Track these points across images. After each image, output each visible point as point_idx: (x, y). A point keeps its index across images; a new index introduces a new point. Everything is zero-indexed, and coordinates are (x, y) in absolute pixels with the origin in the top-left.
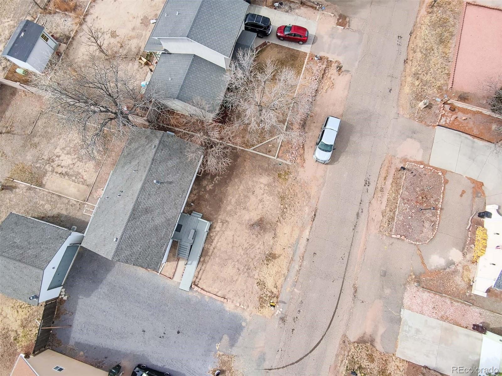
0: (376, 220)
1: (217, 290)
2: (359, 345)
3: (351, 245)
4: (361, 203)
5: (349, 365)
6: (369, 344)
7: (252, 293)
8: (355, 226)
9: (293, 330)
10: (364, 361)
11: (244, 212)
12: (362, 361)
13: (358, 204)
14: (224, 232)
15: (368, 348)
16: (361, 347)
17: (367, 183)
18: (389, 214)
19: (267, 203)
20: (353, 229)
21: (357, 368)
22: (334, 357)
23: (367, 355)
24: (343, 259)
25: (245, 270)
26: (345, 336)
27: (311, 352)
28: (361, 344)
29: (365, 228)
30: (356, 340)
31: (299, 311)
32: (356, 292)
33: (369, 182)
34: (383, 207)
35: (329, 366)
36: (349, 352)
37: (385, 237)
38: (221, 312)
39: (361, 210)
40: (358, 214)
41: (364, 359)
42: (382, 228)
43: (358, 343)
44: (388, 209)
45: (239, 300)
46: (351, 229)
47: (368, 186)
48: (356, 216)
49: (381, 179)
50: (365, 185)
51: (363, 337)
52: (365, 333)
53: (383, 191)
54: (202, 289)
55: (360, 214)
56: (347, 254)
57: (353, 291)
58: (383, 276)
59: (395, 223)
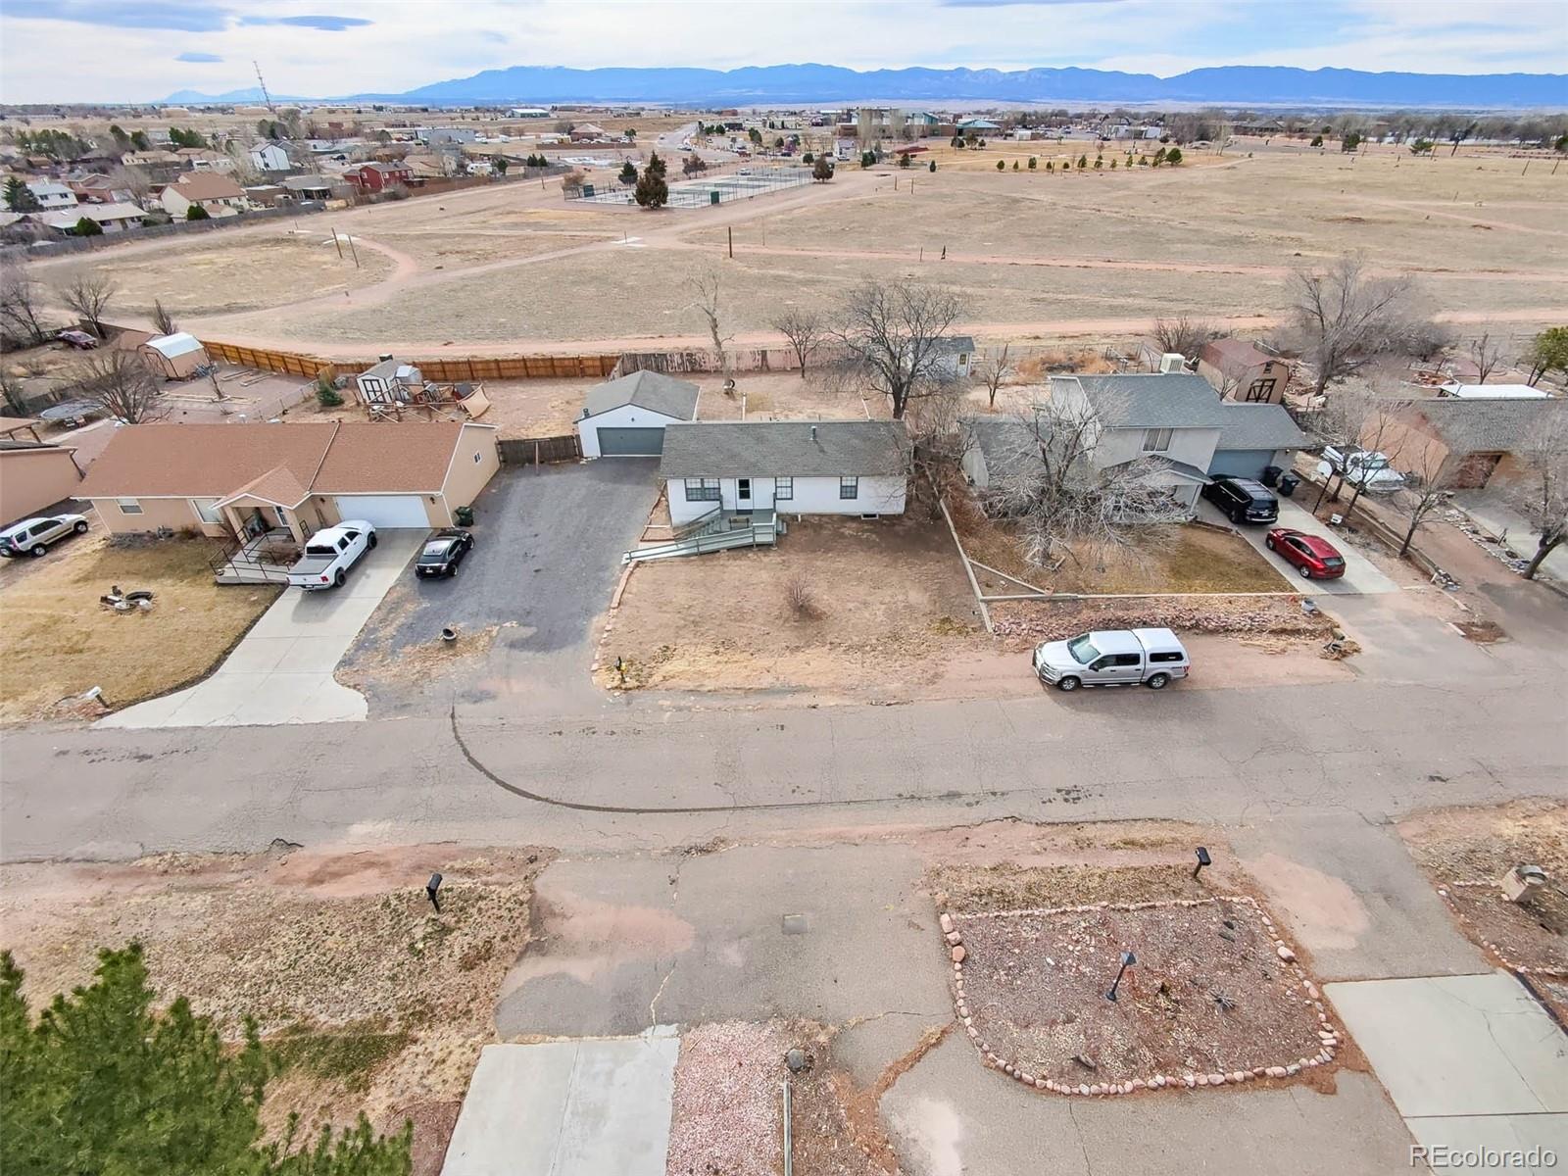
0: (965, 850)
1: (634, 590)
2: (525, 905)
3: (849, 803)
4: (994, 794)
5: (457, 892)
6: (528, 938)
7: (640, 643)
8: (913, 797)
9: (560, 733)
10: (469, 939)
11: (824, 585)
12: (467, 930)
13: (989, 787)
14: (765, 568)
15: (514, 936)
16: (516, 915)
17: (1071, 795)
18: (1014, 885)
19: (867, 615)
20: (900, 795)
22: (482, 845)
23: (487, 942)
24: (794, 791)
25: (692, 618)
26: (554, 854)
27: (498, 782)
28: (527, 912)
29: (921, 825)
30: (541, 892)
31: (613, 733)
32: (702, 850)
33: (1079, 798)
34: (1027, 862)
35: (453, 838)
36: (501, 884)
37: (925, 894)
38: (589, 612)
39: (972, 800)
40: (953, 796)
41: (475, 937)
42: (954, 875)
43: (530, 901)
44: (1032, 877)
45: (619, 626)
46: (901, 790)
47: (1066, 800)
48: (945, 792)
49: (1117, 833)
50: (1059, 791)
51: (553, 914)
52: (564, 916)
53: (1081, 848)
54: (632, 572)
55: (959, 801)
56: (815, 798)
57: (702, 842)
58: (783, 926)
59: (996, 914)
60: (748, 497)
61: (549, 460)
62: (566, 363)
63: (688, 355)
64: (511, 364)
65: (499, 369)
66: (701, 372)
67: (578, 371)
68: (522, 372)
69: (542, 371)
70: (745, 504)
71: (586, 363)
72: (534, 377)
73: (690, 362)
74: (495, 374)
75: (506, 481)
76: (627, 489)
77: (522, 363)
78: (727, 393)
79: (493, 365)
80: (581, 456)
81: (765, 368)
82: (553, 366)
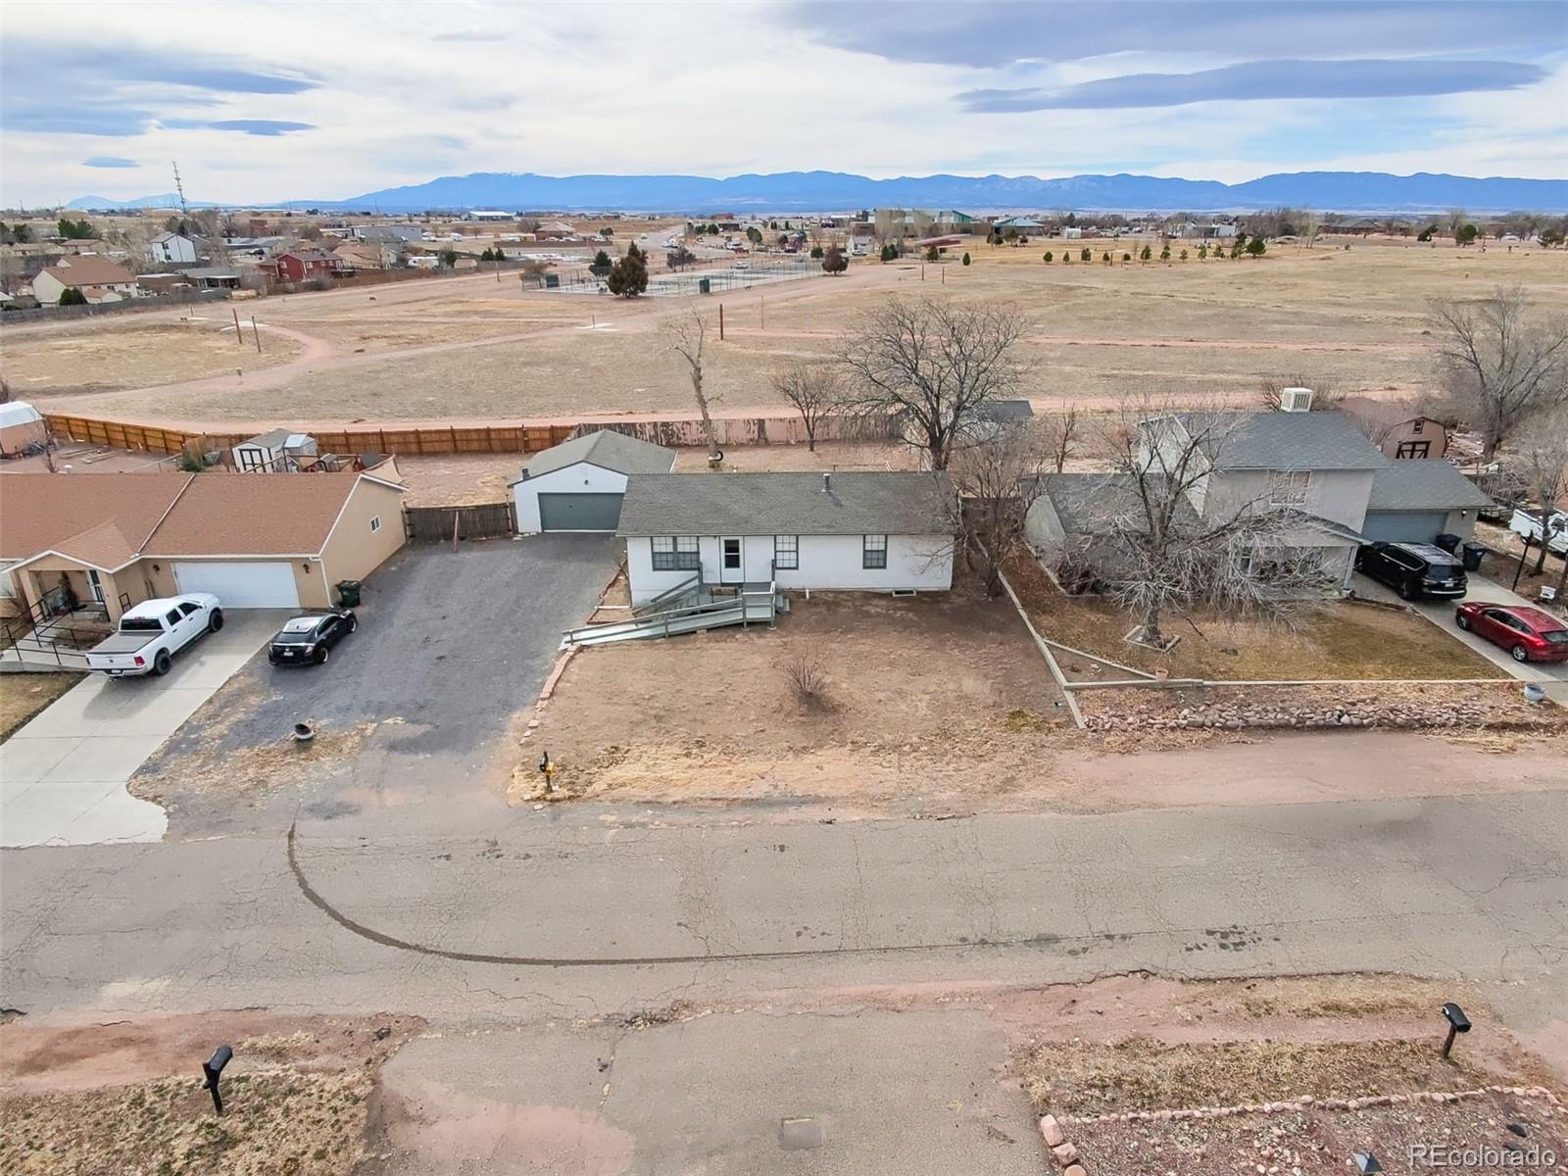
0: (1071, 1019)
1: (573, 679)
2: (362, 1104)
3: (885, 950)
4: (1109, 937)
5: (253, 1083)
6: (359, 1154)
7: (579, 743)
8: (983, 942)
9: (448, 857)
10: (262, 1155)
11: (842, 671)
12: (261, 1142)
13: (1099, 927)
14: (758, 652)
15: (337, 1152)
16: (344, 1117)
17: (1230, 939)
18: (1156, 1071)
19: (904, 707)
20: (963, 940)
21: (224, 1126)
22: (307, 1012)
23: (293, 1161)
24: (799, 934)
25: (654, 712)
26: (418, 1024)
27: (345, 923)
28: (363, 1114)
29: (999, 982)
30: (389, 1081)
31: (528, 856)
32: (653, 1020)
33: (1243, 944)
34: (1173, 1036)
35: (261, 1003)
36: (327, 1071)
37: (1012, 1085)
38: (507, 707)
39: (1077, 946)
40: (1045, 940)
41: (273, 1152)
42: (1057, 1055)
43: (371, 1097)
44: (1187, 1060)
45: (548, 721)
46: (965, 932)
47: (1223, 946)
48: (1032, 934)
49: (1310, 994)
50: (1210, 933)
51: (406, 1118)
52: (422, 1120)
53: (1257, 1015)
54: (572, 658)
55: (1056, 946)
57: (656, 1007)
58: (781, 1136)
59: (1131, 1115)
60: (738, 566)
61: (472, 535)
62: (507, 435)
63: (664, 424)
64: (435, 437)
65: (419, 443)
66: (679, 446)
67: (521, 445)
68: (447, 446)
69: (475, 446)
70: (733, 576)
71: (531, 435)
72: (464, 452)
73: (666, 434)
74: (414, 448)
75: (410, 557)
76: (573, 568)
77: (449, 435)
78: (713, 467)
79: (412, 438)
80: (516, 532)
81: (762, 441)
82: (489, 440)
